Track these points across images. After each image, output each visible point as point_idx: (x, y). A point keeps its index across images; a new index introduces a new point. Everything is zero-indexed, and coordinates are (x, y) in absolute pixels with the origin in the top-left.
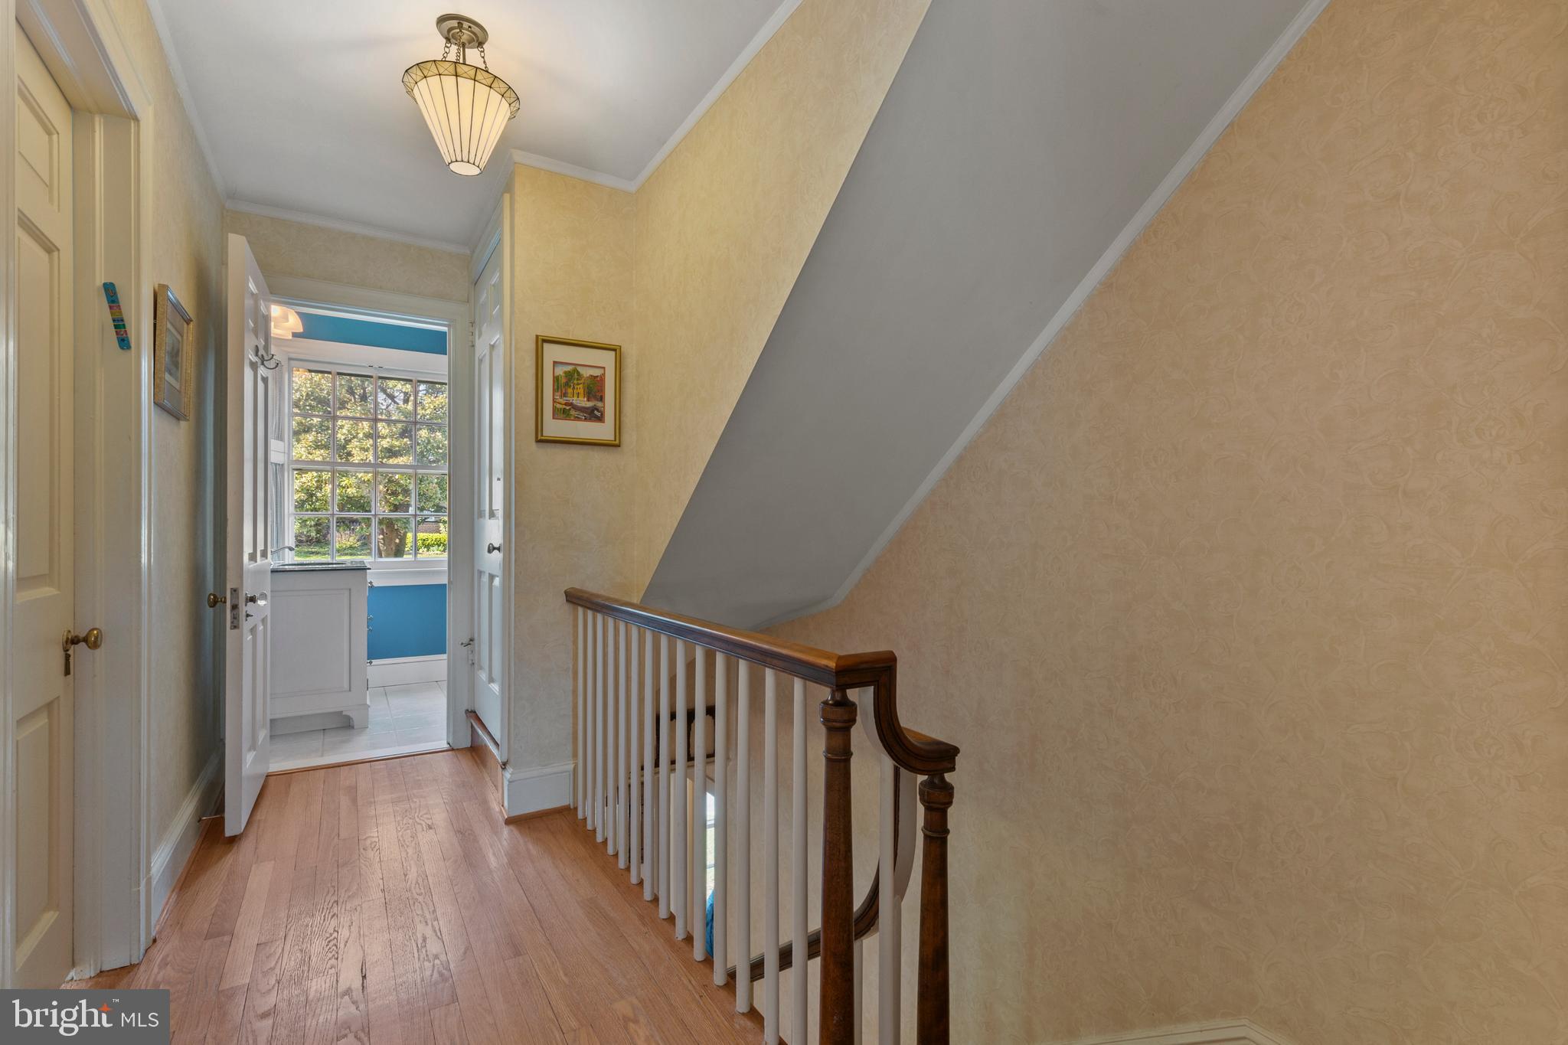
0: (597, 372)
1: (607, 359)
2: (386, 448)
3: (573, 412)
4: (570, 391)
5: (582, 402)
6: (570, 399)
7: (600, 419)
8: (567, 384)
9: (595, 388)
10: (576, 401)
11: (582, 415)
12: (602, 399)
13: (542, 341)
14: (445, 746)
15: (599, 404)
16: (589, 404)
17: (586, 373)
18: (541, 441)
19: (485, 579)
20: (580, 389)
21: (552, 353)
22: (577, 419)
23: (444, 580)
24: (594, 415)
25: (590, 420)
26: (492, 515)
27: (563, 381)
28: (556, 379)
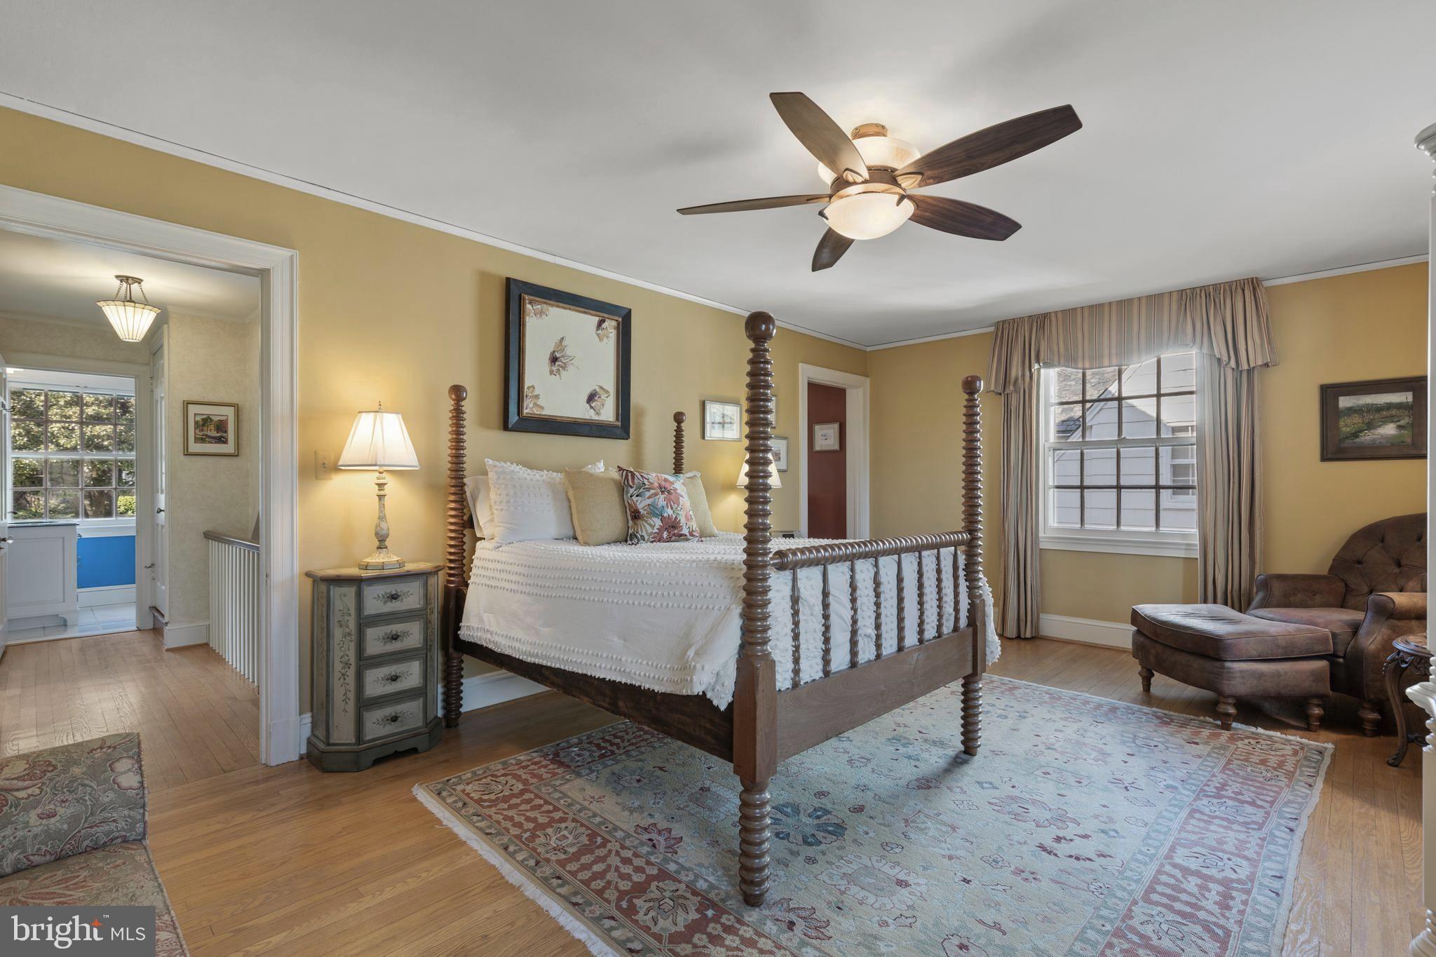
0: (224, 418)
1: (229, 412)
2: (91, 416)
3: (207, 439)
4: (205, 428)
5: (214, 434)
6: (206, 433)
7: (225, 442)
8: (203, 425)
9: (221, 426)
10: (209, 433)
11: (213, 441)
12: (226, 432)
13: (187, 404)
14: (135, 628)
15: (224, 435)
16: (218, 435)
17: (216, 419)
18: (187, 454)
19: (160, 528)
20: (212, 427)
21: (193, 409)
22: (210, 442)
23: (134, 534)
24: (222, 440)
25: (219, 443)
26: (162, 493)
27: (201, 423)
28: (196, 423)
